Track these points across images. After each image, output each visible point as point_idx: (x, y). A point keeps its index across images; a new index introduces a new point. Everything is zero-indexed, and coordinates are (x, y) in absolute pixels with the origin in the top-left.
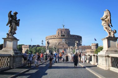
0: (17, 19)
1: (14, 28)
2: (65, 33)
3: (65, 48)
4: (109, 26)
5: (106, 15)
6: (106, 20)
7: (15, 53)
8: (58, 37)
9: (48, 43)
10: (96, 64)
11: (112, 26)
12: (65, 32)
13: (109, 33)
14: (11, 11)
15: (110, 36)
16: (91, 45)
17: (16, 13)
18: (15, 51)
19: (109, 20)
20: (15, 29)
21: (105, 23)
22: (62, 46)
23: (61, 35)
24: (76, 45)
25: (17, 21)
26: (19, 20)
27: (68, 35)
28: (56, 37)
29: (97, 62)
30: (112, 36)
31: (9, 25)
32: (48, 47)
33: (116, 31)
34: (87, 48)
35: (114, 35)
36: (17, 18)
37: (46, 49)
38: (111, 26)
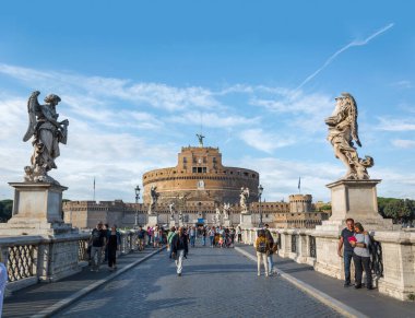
0: (60, 120)
1: (49, 149)
2: (205, 161)
3: (207, 209)
4: (351, 144)
5: (343, 109)
6: (341, 125)
7: (55, 231)
8: (181, 175)
9: (155, 195)
10: (310, 261)
11: (360, 145)
12: (205, 158)
13: (352, 166)
14: (38, 93)
15: (352, 178)
16: (287, 200)
17: (54, 100)
18: (56, 226)
19: (349, 126)
20: (54, 153)
21: (337, 136)
22: (196, 203)
23: (194, 168)
24: (242, 202)
25: (57, 125)
26: (66, 123)
27: (215, 168)
28: (176, 175)
29: (313, 254)
30: (360, 175)
31: (33, 139)
32: (153, 208)
33: (372, 160)
34: (275, 209)
35: (365, 172)
36: (57, 116)
37: (149, 213)
38: (356, 145)
